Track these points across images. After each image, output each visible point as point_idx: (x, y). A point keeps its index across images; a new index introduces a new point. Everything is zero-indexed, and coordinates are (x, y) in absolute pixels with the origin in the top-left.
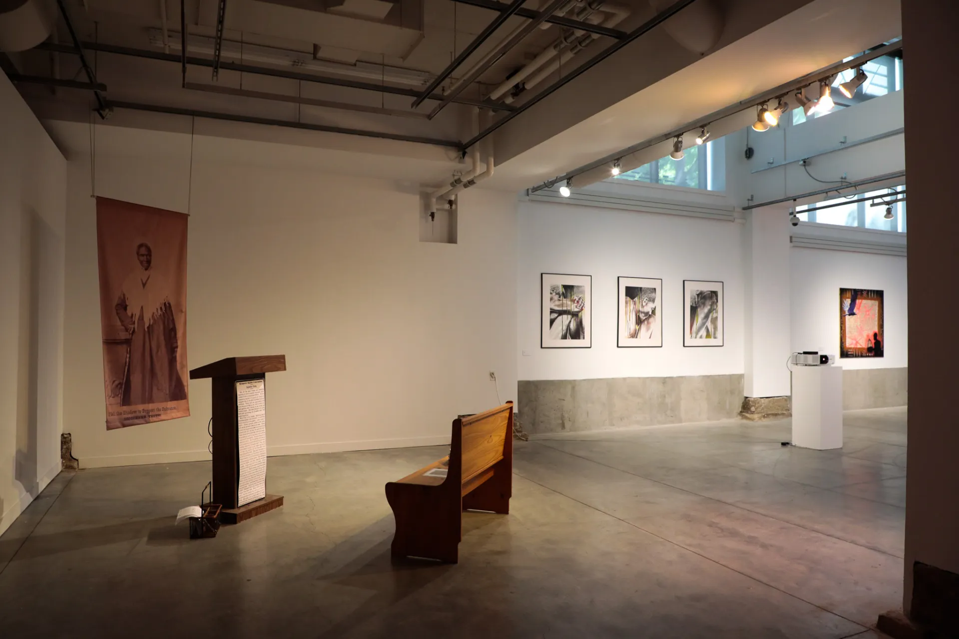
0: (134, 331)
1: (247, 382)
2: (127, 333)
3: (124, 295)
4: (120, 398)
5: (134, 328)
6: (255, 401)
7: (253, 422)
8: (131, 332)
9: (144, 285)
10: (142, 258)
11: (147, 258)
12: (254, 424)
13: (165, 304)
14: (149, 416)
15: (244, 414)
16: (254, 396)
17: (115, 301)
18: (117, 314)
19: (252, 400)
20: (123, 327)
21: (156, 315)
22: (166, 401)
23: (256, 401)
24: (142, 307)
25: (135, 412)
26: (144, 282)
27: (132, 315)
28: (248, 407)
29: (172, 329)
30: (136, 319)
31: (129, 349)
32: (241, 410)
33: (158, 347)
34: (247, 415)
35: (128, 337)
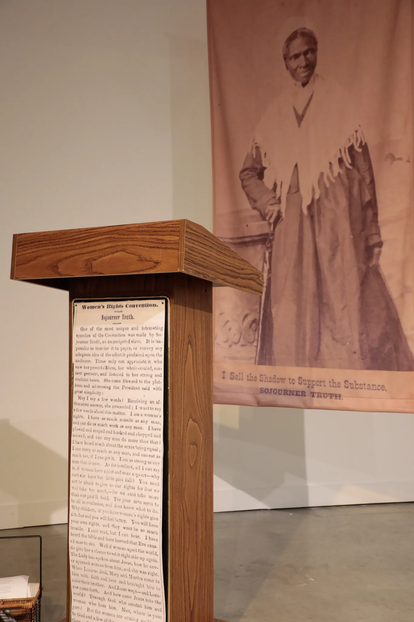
0: (279, 217)
1: (105, 304)
2: (265, 223)
3: (257, 148)
4: (255, 348)
5: (279, 212)
6: (126, 359)
7: (119, 417)
8: (272, 220)
9: (300, 118)
10: (294, 64)
11: (307, 59)
12: (119, 424)
13: (351, 149)
14: (313, 394)
15: (90, 390)
16: (124, 345)
17: (239, 165)
18: (244, 187)
19: (115, 355)
20: (255, 212)
21: (328, 178)
22: (351, 366)
23: (131, 359)
24: (296, 166)
25: (283, 380)
26: (300, 113)
27: (275, 185)
28: (104, 371)
29: (370, 202)
30: (283, 192)
31: (267, 255)
32: (82, 376)
33: (335, 247)
34: (99, 393)
35: (266, 230)
